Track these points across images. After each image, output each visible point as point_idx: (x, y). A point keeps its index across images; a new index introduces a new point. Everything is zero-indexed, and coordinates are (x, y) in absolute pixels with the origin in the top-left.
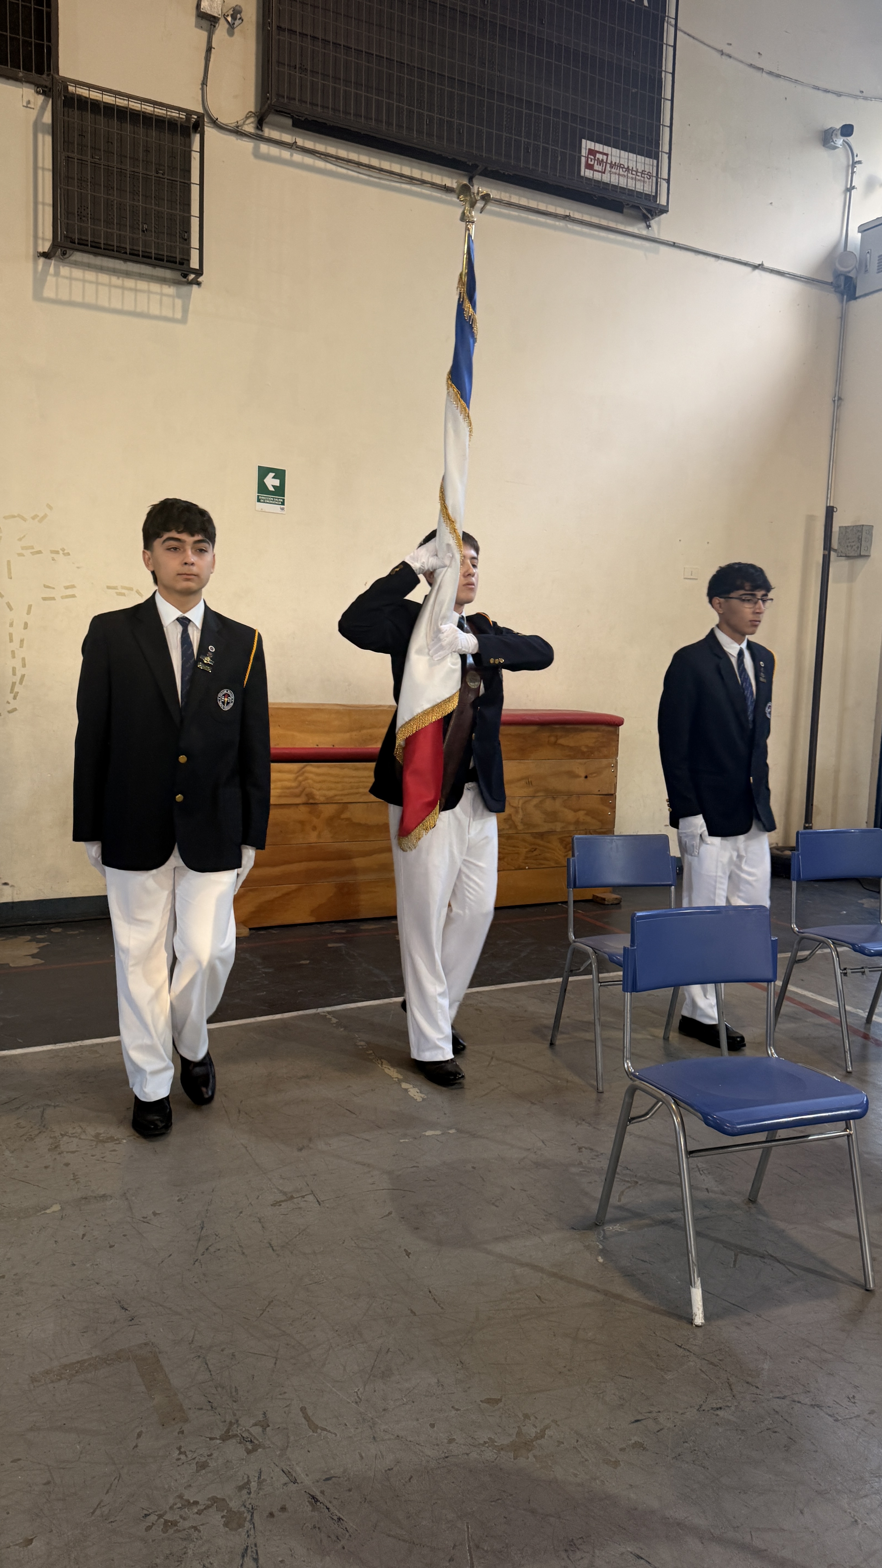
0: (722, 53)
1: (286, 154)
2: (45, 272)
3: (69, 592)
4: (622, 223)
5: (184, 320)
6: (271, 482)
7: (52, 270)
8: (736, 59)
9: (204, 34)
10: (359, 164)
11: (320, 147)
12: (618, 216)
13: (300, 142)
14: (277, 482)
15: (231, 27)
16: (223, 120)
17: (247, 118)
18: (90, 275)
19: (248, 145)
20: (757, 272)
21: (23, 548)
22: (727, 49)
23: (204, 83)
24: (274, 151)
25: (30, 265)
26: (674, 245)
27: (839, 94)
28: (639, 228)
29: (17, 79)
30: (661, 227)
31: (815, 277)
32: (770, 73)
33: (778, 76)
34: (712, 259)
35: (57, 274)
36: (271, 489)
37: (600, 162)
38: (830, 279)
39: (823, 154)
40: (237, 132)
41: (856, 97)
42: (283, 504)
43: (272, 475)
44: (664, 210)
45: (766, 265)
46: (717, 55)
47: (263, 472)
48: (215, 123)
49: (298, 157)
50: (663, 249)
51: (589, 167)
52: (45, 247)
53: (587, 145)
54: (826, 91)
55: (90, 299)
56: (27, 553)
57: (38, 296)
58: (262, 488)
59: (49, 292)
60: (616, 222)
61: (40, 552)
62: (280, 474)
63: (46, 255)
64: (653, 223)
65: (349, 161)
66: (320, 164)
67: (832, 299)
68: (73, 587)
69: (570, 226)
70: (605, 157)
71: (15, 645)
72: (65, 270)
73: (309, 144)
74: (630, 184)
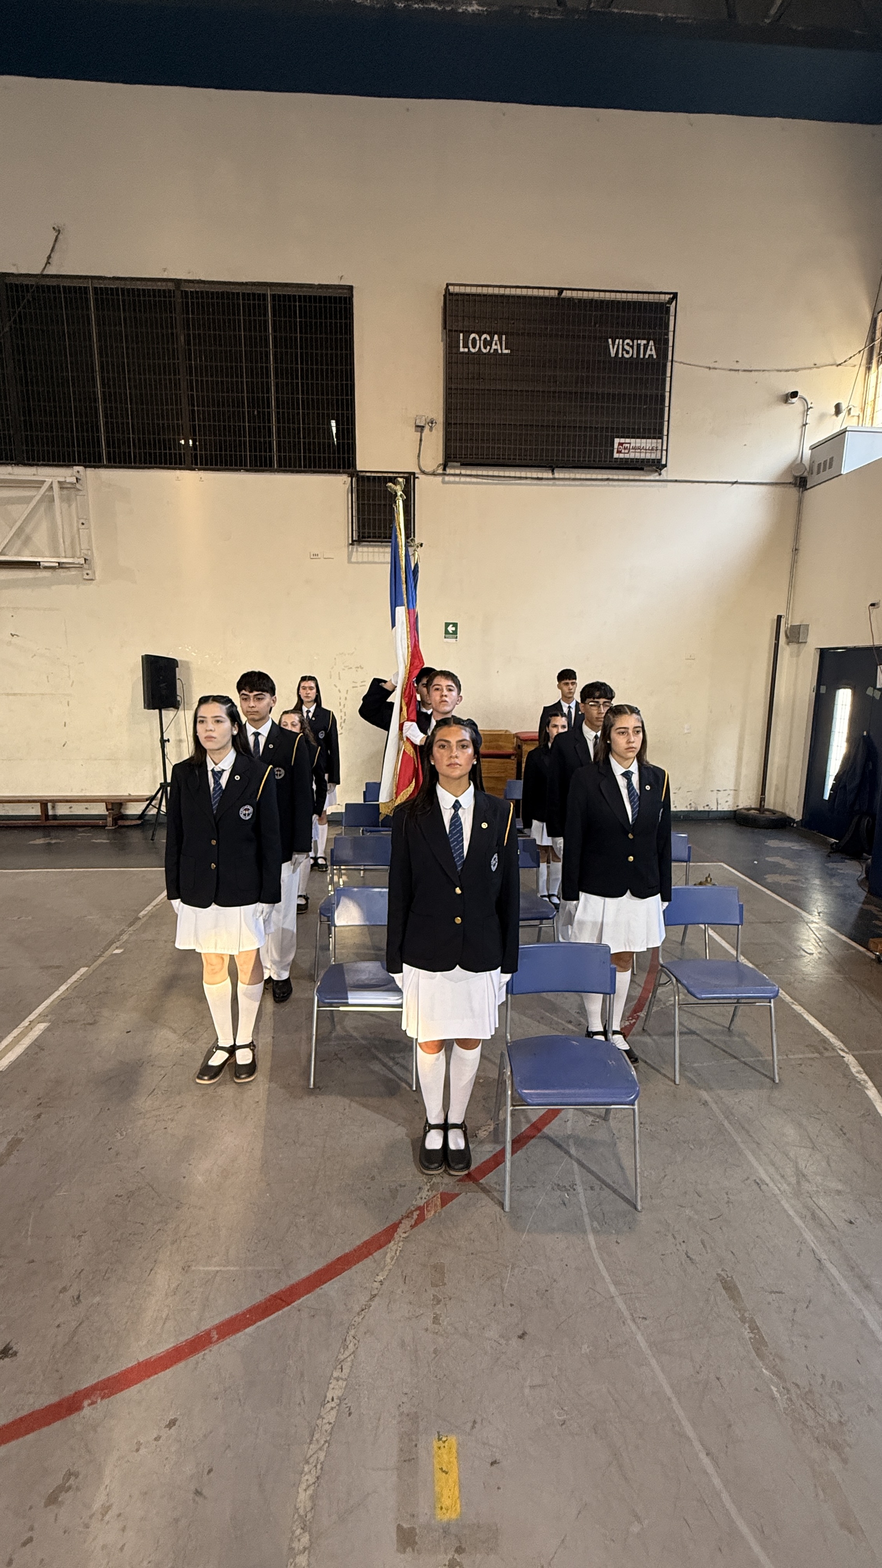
0: (710, 368)
1: (457, 479)
2: (352, 551)
4: (643, 475)
7: (355, 550)
8: (720, 369)
9: (419, 434)
10: (493, 476)
11: (474, 472)
12: (641, 472)
13: (463, 472)
14: (454, 629)
15: (431, 429)
16: (427, 470)
17: (438, 467)
18: (371, 549)
19: (440, 478)
20: (735, 485)
21: (346, 667)
22: (713, 366)
23: (419, 456)
24: (452, 479)
25: (346, 549)
26: (676, 481)
27: (796, 370)
28: (654, 476)
29: (339, 473)
30: (665, 474)
31: (779, 481)
32: (745, 371)
33: (751, 371)
34: (703, 484)
35: (357, 551)
36: (451, 632)
37: (625, 449)
38: (791, 480)
39: (785, 408)
40: (434, 474)
41: (810, 368)
42: (456, 638)
43: (451, 625)
44: (665, 466)
45: (739, 481)
46: (708, 370)
47: (447, 625)
48: (423, 472)
49: (463, 479)
50: (669, 484)
51: (619, 452)
52: (353, 540)
53: (617, 441)
54: (787, 371)
55: (371, 559)
56: (346, 669)
57: (349, 562)
58: (447, 632)
59: (353, 560)
60: (640, 475)
61: (351, 668)
62: (456, 625)
63: (352, 544)
64: (663, 471)
65: (488, 476)
66: (474, 480)
67: (793, 492)
68: (364, 682)
69: (611, 483)
70: (628, 445)
71: (342, 707)
72: (360, 549)
73: (468, 472)
74: (643, 456)
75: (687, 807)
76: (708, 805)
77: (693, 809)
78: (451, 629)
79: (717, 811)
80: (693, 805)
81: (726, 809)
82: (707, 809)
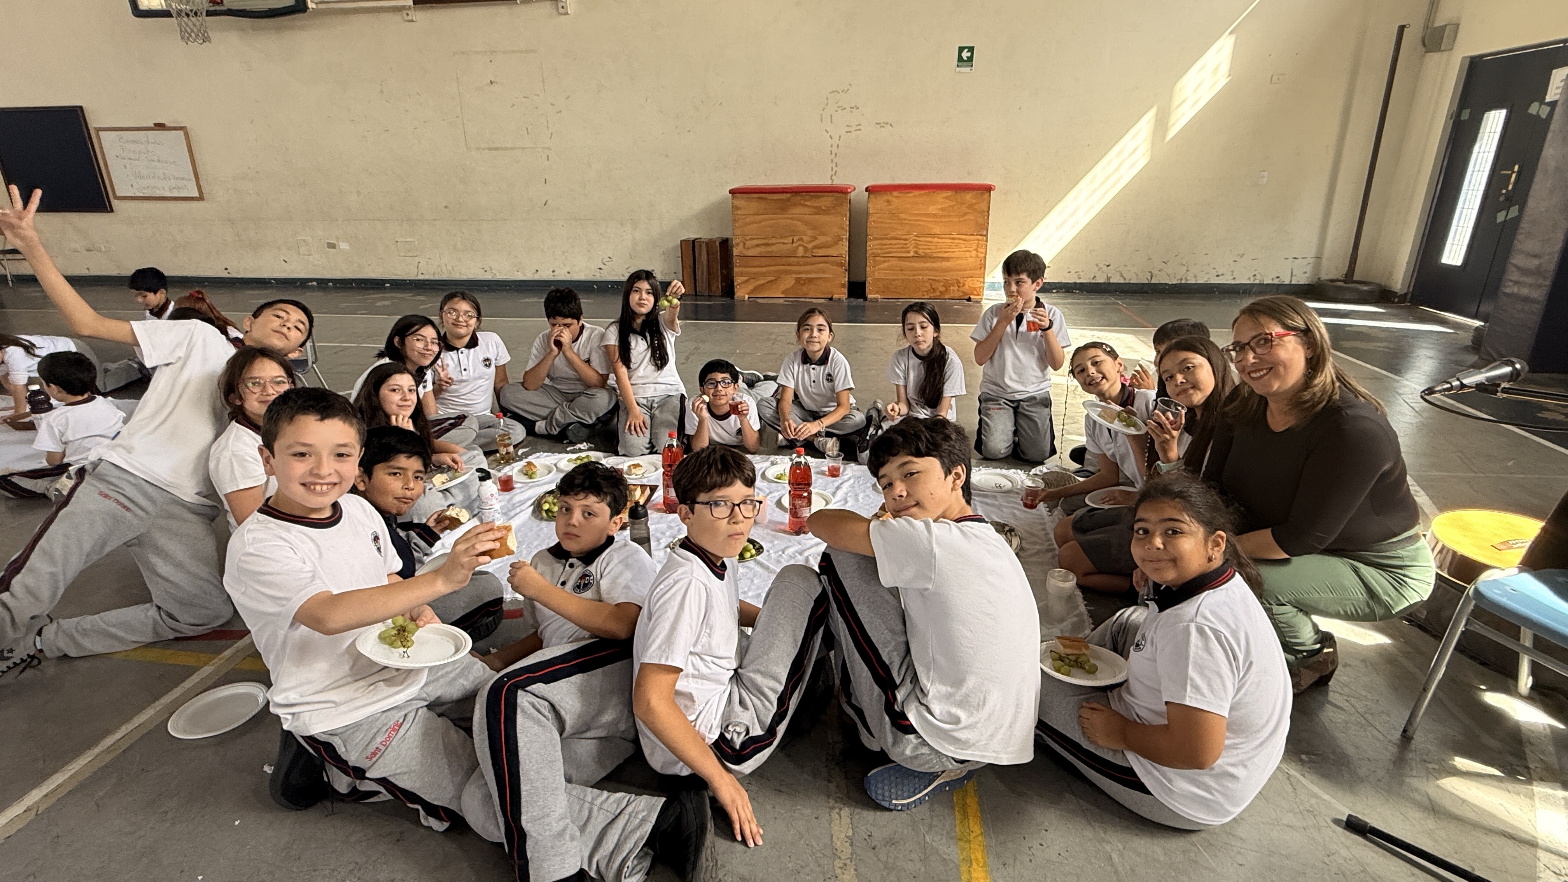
3: (859, 127)
14: (969, 54)
21: (838, 107)
36: (965, 59)
43: (966, 50)
47: (961, 50)
56: (839, 110)
58: (960, 59)
61: (845, 109)
62: (971, 49)
68: (860, 125)
75: (1249, 279)
76: (1278, 277)
77: (1257, 282)
78: (965, 54)
79: (1290, 285)
80: (1258, 277)
81: (1302, 282)
82: (1276, 282)
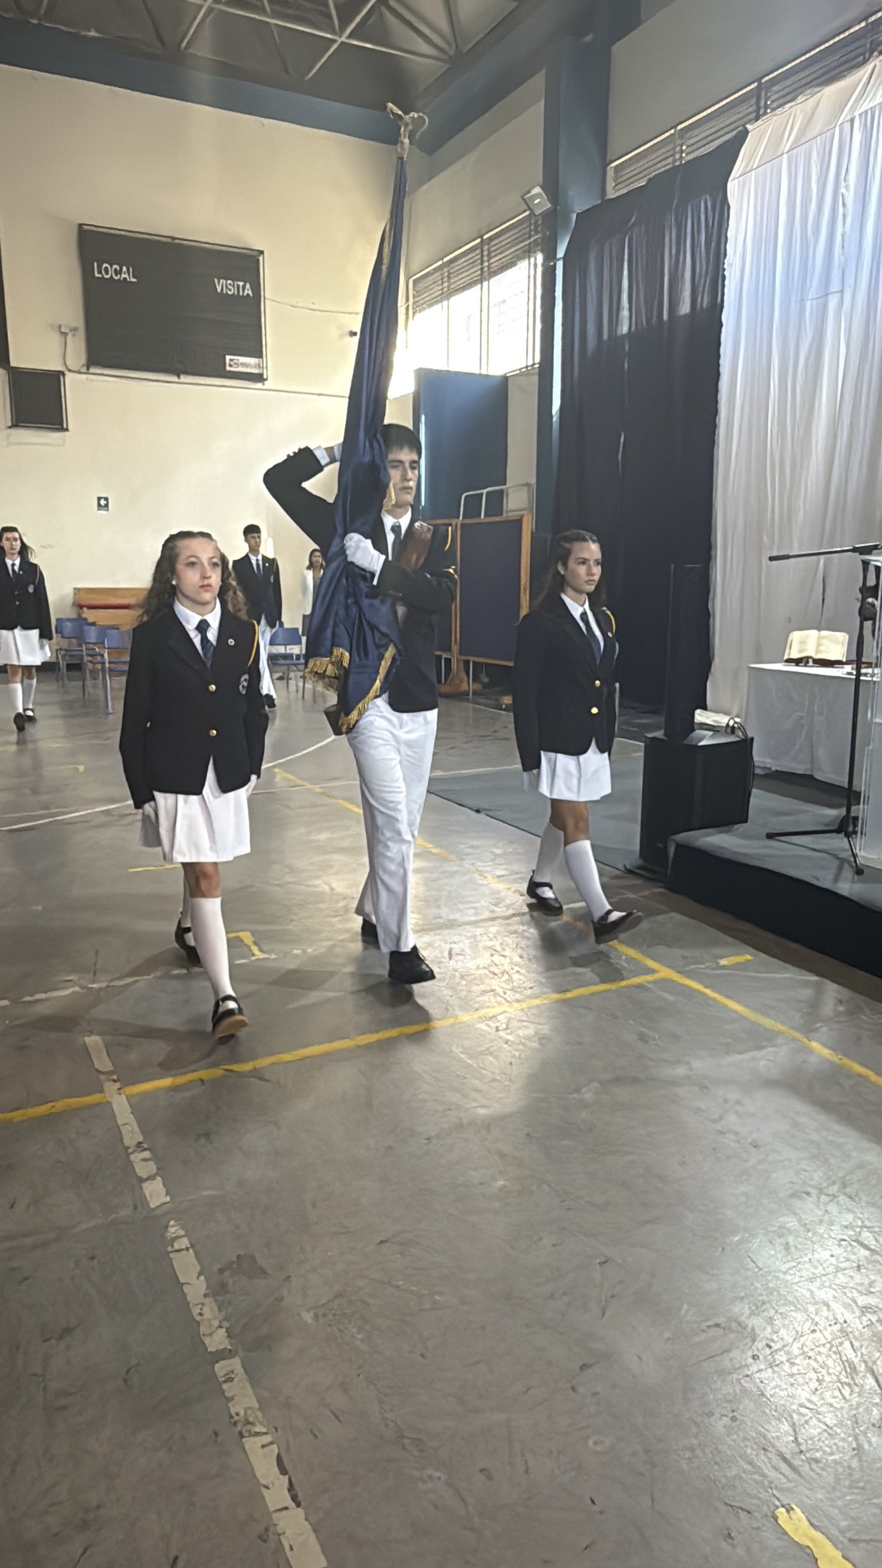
0: (293, 306)
1: (99, 377)
2: (10, 433)
4: (250, 385)
5: (64, 444)
6: (103, 502)
7: (12, 432)
8: (301, 308)
9: (63, 338)
10: (130, 378)
11: (114, 373)
12: (249, 382)
13: (106, 372)
14: (105, 502)
15: (74, 335)
16: (73, 369)
17: (82, 367)
18: (27, 432)
19: (84, 376)
22: (295, 304)
23: (65, 357)
24: (95, 377)
25: (5, 432)
26: (276, 391)
27: (356, 313)
28: (259, 385)
30: (268, 385)
32: (319, 311)
33: (324, 311)
34: (298, 394)
35: (14, 433)
36: (103, 505)
37: (236, 364)
40: (79, 372)
42: (108, 511)
43: (103, 499)
44: (266, 379)
45: (324, 393)
46: (292, 308)
47: (99, 499)
48: (70, 371)
49: (105, 378)
50: (271, 392)
51: (231, 366)
52: (10, 424)
53: (228, 358)
54: (350, 313)
55: (30, 440)
57: (8, 442)
58: (99, 505)
59: (12, 440)
60: (248, 384)
62: (106, 499)
63: (10, 427)
64: (266, 382)
65: (126, 377)
69: (226, 389)
70: (237, 361)
72: (17, 431)
73: (109, 373)
74: (248, 370)
